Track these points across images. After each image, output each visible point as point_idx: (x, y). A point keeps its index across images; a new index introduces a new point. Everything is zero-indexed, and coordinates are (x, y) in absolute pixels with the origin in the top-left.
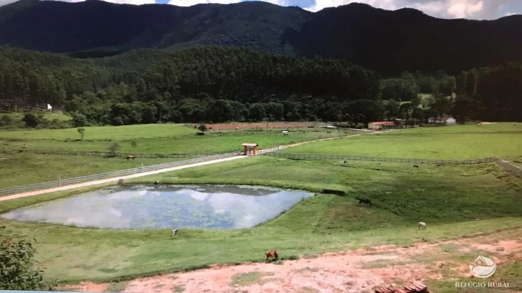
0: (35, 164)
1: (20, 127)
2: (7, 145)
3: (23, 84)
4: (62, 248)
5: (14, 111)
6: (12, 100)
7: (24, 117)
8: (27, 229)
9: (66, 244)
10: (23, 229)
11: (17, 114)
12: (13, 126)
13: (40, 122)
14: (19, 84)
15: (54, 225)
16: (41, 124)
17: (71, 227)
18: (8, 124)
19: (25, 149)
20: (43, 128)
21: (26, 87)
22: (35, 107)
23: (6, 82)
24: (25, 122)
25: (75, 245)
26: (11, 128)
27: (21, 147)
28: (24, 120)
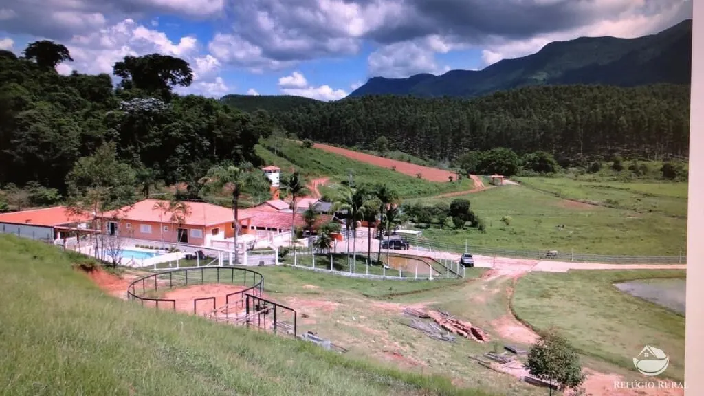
0: (662, 228)
1: (657, 179)
2: (640, 200)
3: (666, 129)
4: (662, 336)
5: (654, 159)
6: (652, 147)
7: (662, 166)
8: (636, 305)
9: (667, 334)
10: (633, 305)
11: (656, 163)
12: (649, 177)
13: (679, 175)
14: (662, 128)
15: (662, 308)
16: (680, 177)
17: (678, 315)
18: (644, 174)
19: (655, 209)
20: (681, 181)
21: (669, 131)
22: (677, 154)
23: (649, 127)
24: (662, 173)
25: (675, 338)
26: (648, 178)
27: (652, 206)
28: (662, 170)
